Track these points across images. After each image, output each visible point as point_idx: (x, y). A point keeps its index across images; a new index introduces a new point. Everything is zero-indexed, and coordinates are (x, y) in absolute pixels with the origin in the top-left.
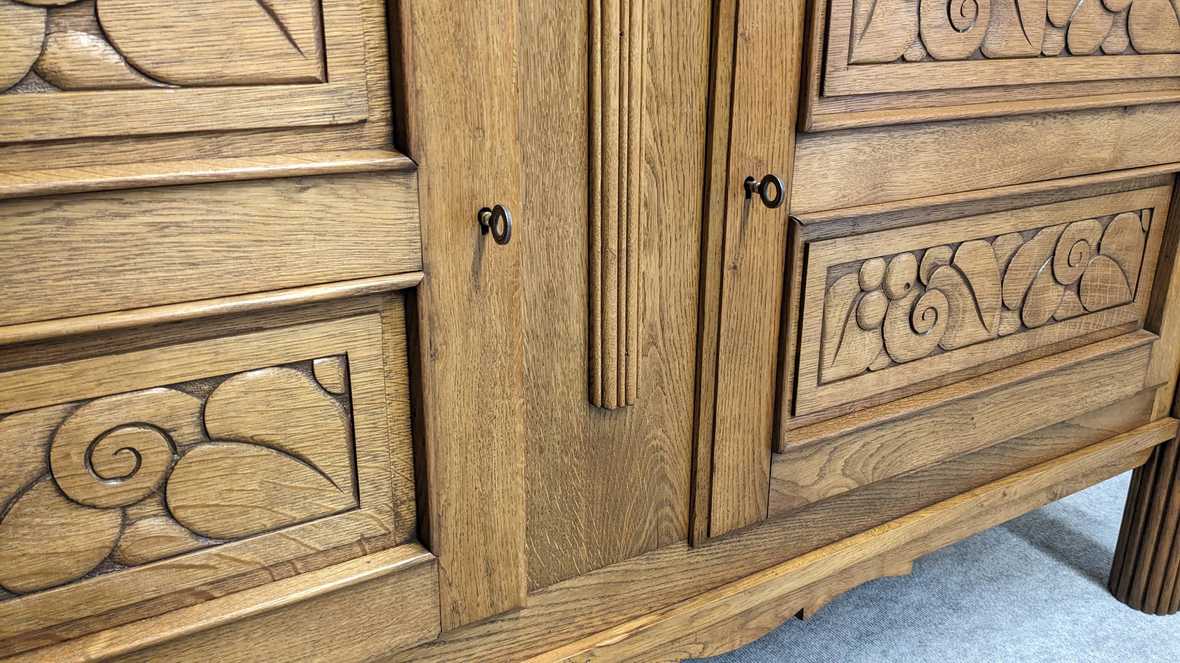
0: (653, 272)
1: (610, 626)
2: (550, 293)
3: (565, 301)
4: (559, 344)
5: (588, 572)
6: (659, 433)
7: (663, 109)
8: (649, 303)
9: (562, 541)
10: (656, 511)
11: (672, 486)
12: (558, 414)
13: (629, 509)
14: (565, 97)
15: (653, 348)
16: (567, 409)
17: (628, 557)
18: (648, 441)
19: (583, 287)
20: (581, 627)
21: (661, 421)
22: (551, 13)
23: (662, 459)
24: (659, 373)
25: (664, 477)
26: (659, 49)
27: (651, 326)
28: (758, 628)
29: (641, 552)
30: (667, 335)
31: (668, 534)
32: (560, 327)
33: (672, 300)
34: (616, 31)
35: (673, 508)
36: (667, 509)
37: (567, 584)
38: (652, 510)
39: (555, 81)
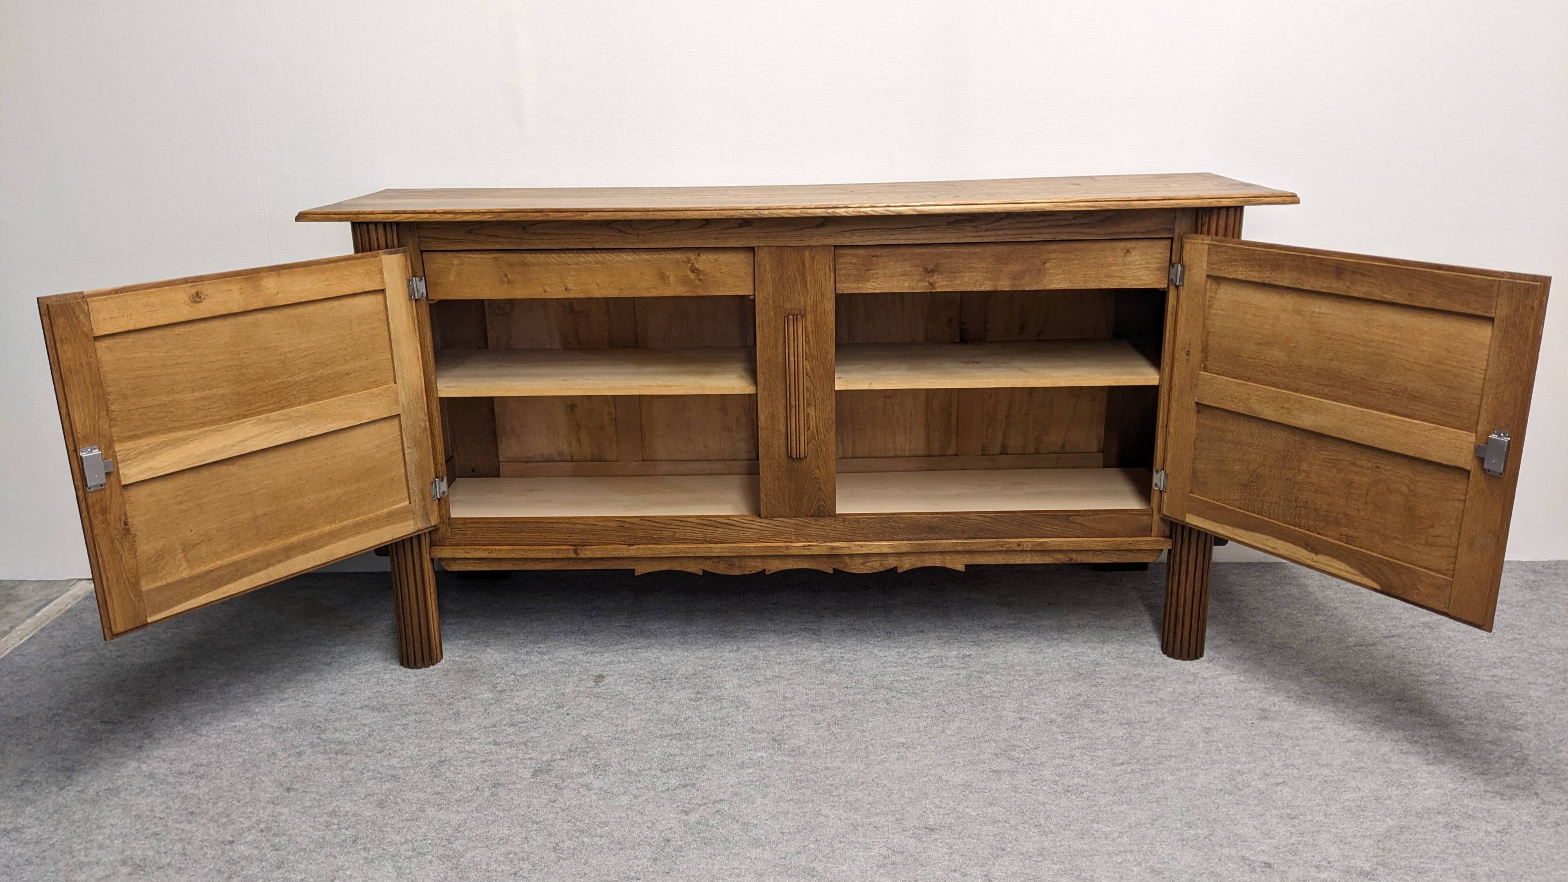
0: (812, 413)
1: (799, 541)
2: (772, 416)
3: (779, 419)
4: (776, 433)
5: (789, 517)
6: (818, 472)
7: (814, 361)
8: (811, 425)
9: (779, 502)
10: (818, 502)
11: (824, 494)
12: (777, 457)
13: (806, 498)
14: (778, 356)
15: (813, 441)
16: (779, 455)
17: (806, 516)
18: (813, 474)
19: (785, 416)
20: (787, 538)
21: (818, 467)
22: (773, 333)
23: (819, 482)
24: (817, 450)
25: (820, 490)
26: (811, 343)
27: (813, 432)
28: (872, 567)
29: (811, 516)
30: (820, 436)
31: (823, 512)
32: (776, 427)
33: (821, 424)
34: (792, 338)
35: (825, 502)
36: (823, 503)
37: (781, 519)
38: (816, 500)
39: (774, 351)
